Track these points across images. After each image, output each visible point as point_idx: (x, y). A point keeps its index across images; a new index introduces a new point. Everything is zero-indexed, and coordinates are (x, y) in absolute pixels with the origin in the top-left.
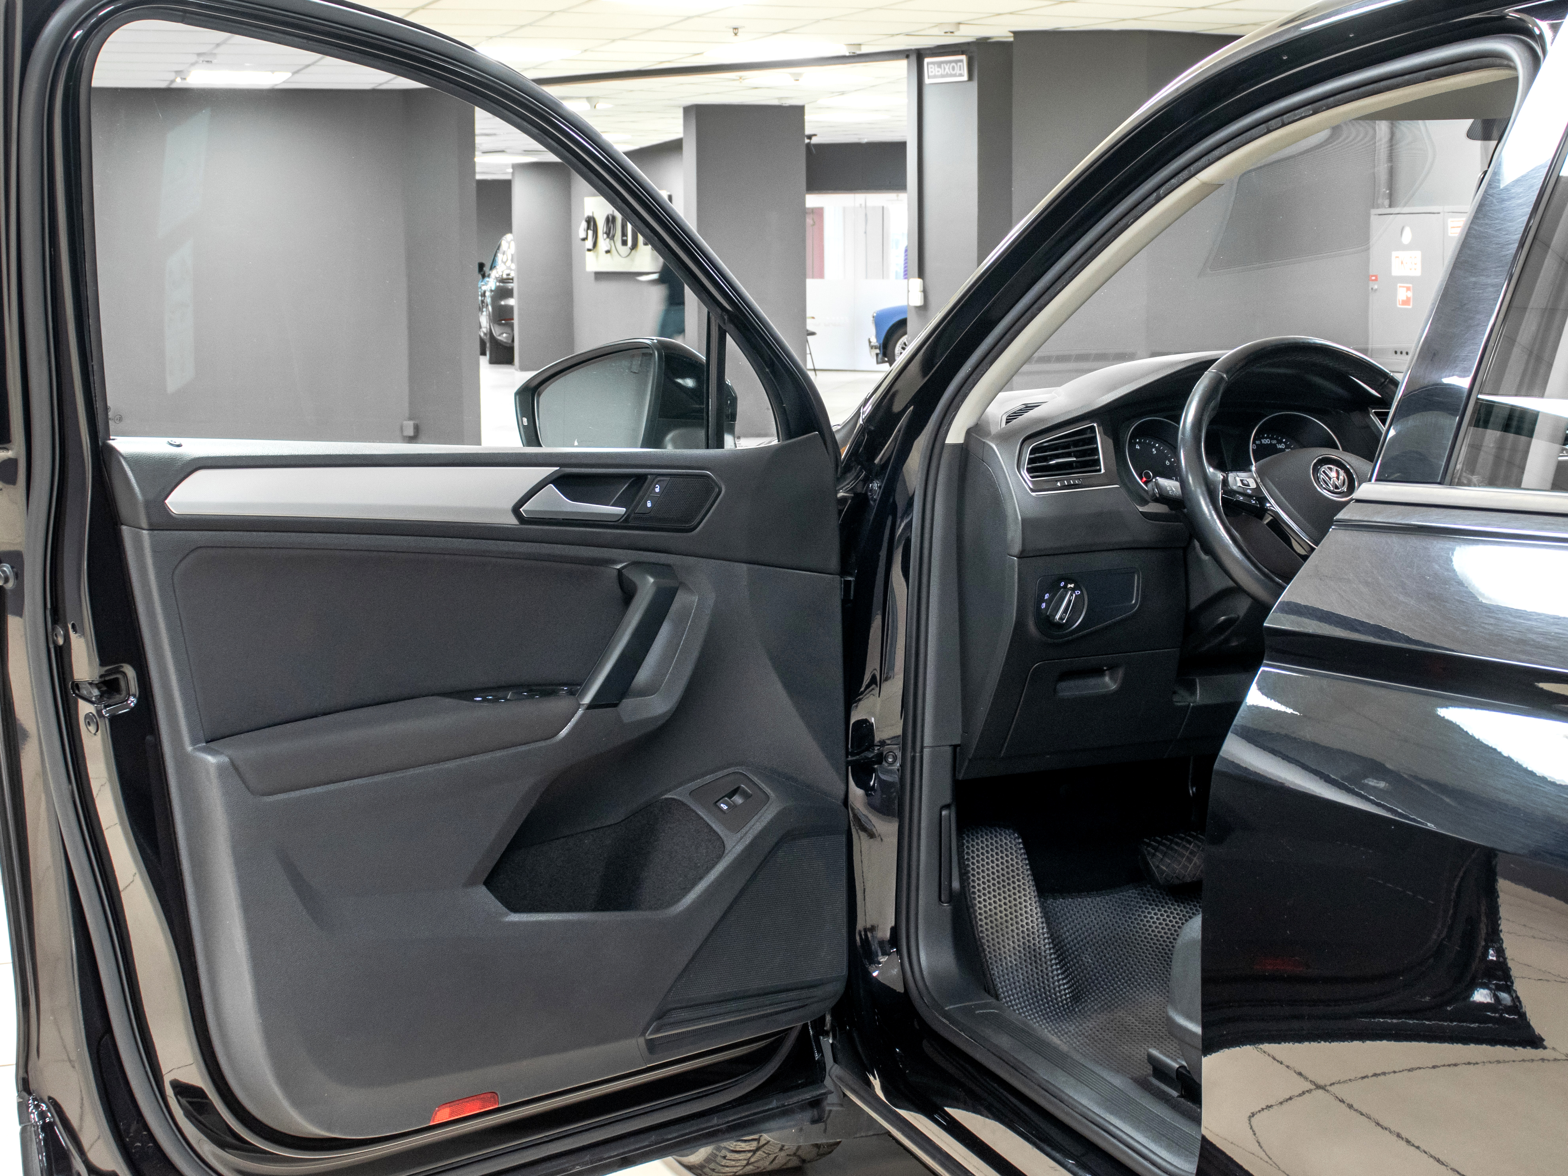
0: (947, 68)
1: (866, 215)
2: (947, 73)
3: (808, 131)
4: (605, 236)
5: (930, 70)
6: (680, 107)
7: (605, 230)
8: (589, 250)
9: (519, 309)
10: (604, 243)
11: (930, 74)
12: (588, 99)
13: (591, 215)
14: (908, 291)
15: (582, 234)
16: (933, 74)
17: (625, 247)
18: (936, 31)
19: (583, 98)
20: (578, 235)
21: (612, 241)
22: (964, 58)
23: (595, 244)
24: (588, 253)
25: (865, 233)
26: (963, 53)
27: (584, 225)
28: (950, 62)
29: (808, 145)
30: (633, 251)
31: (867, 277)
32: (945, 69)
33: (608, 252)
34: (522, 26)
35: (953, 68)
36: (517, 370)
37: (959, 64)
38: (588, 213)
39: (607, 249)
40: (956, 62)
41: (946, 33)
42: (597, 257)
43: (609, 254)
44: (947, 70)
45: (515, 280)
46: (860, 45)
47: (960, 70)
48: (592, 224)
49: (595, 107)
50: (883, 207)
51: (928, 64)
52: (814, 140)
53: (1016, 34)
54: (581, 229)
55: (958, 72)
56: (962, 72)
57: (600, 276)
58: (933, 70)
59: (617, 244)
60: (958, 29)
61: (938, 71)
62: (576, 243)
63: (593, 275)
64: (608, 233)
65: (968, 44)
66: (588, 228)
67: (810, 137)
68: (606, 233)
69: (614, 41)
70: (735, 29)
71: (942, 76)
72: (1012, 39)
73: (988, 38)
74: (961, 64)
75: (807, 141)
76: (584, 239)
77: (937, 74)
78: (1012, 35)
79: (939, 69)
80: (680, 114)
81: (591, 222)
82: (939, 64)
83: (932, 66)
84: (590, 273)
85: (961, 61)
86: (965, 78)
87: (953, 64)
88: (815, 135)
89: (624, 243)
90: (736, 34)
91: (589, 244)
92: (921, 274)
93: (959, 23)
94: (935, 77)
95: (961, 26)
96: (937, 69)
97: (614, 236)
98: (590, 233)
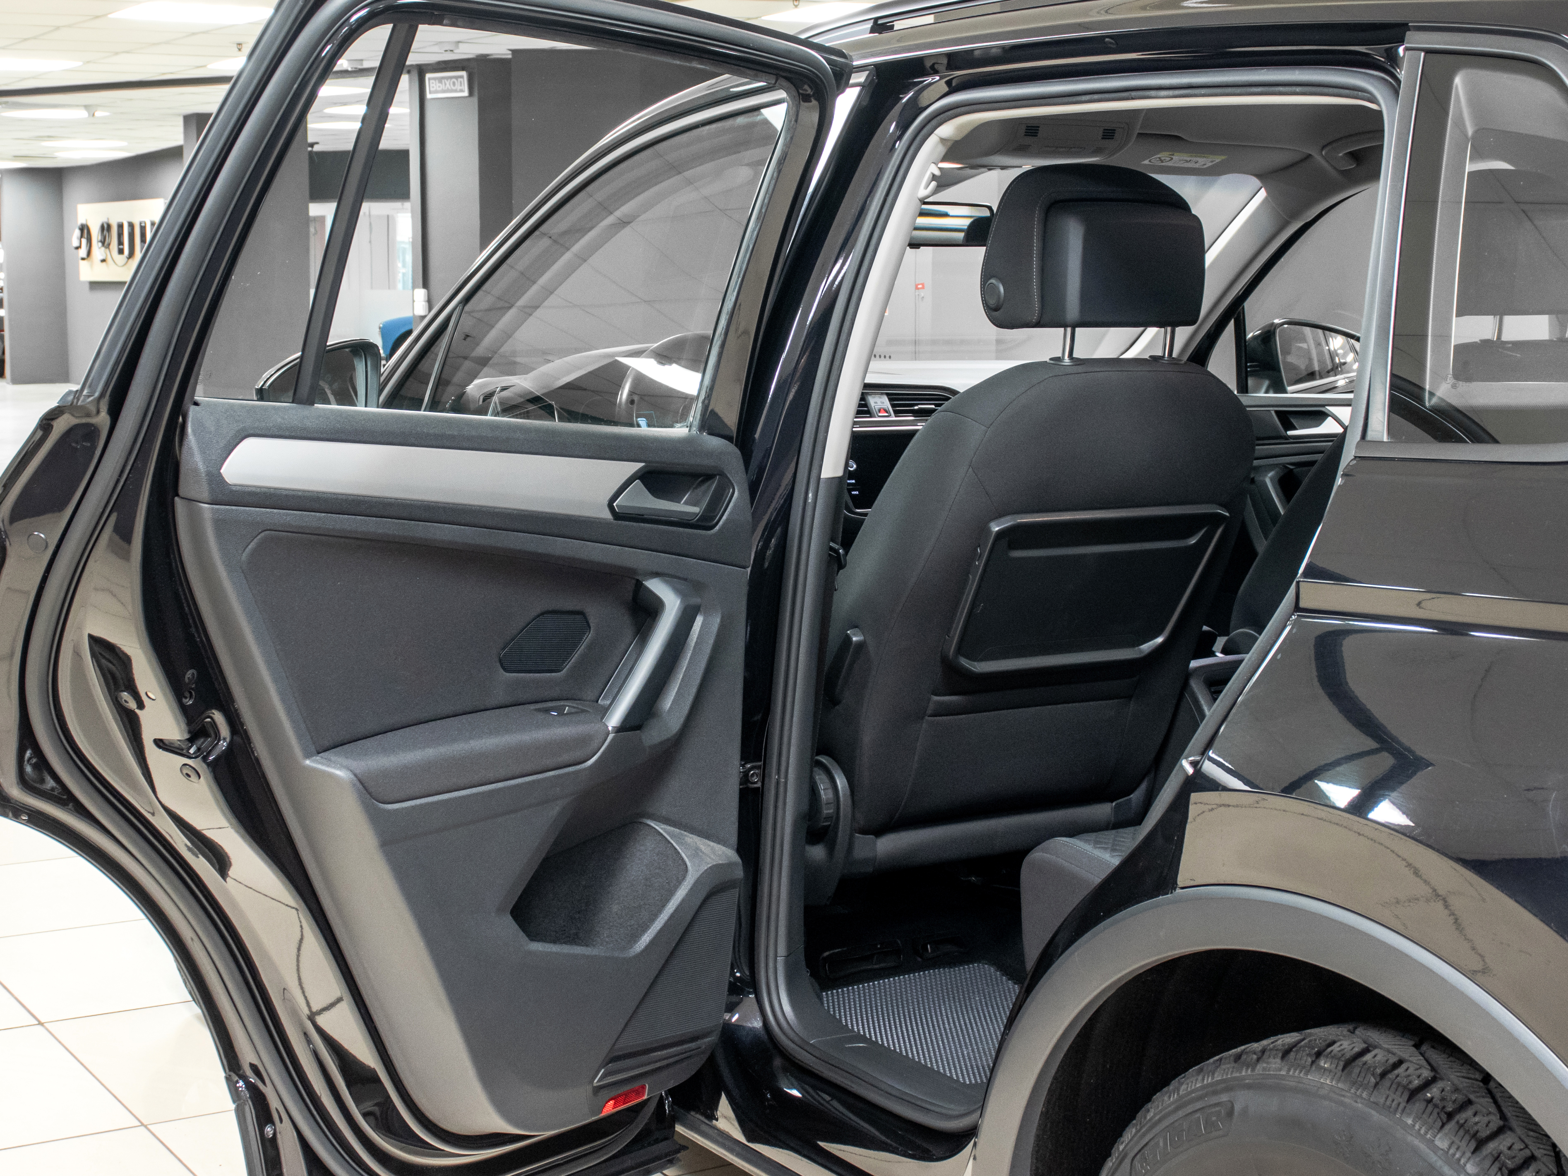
0: (448, 83)
1: (370, 224)
2: (448, 89)
3: (310, 140)
4: (100, 244)
5: (431, 85)
6: (179, 115)
7: (100, 238)
8: (83, 259)
9: (10, 320)
10: (98, 252)
11: (432, 89)
12: (87, 107)
13: (84, 222)
14: (414, 301)
15: (75, 243)
16: (434, 89)
17: (121, 256)
18: (436, 49)
19: (81, 106)
20: (71, 244)
21: (107, 250)
22: (464, 74)
23: (89, 253)
24: (82, 262)
25: (370, 242)
26: (463, 69)
27: (77, 233)
28: (451, 78)
29: (311, 152)
30: (130, 260)
31: (372, 288)
32: (445, 84)
33: (103, 261)
34: (25, 40)
35: (454, 84)
36: (8, 383)
37: (459, 80)
38: (81, 221)
39: (102, 258)
40: (457, 78)
41: (446, 51)
42: (91, 266)
43: (104, 263)
44: (448, 85)
45: (5, 290)
46: (362, 60)
47: (461, 85)
48: (86, 231)
49: (93, 115)
50: (388, 216)
51: (429, 79)
52: (316, 148)
53: (514, 52)
54: (74, 238)
55: (459, 88)
56: (462, 88)
57: (95, 285)
58: (434, 85)
59: (113, 253)
60: (457, 47)
61: (439, 87)
62: (69, 252)
63: (87, 286)
64: (103, 242)
65: (468, 60)
66: (82, 236)
67: (312, 145)
68: (101, 241)
69: (117, 53)
70: (239, 44)
71: (444, 91)
72: (510, 56)
73: (488, 55)
74: (462, 80)
75: (310, 149)
76: (77, 248)
77: (438, 89)
78: (510, 52)
79: (440, 85)
80: (180, 122)
81: (84, 230)
82: (440, 80)
83: (434, 81)
84: (84, 282)
85: (462, 77)
86: (466, 94)
87: (454, 80)
88: (317, 143)
89: (121, 252)
90: (240, 50)
91: (83, 252)
92: (425, 284)
93: (459, 42)
94: (436, 92)
95: (460, 45)
96: (438, 84)
97: (109, 245)
98: (84, 241)
